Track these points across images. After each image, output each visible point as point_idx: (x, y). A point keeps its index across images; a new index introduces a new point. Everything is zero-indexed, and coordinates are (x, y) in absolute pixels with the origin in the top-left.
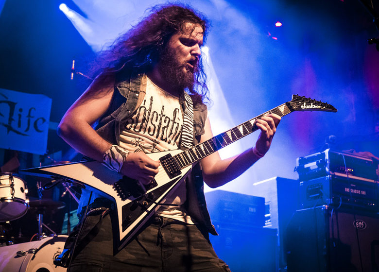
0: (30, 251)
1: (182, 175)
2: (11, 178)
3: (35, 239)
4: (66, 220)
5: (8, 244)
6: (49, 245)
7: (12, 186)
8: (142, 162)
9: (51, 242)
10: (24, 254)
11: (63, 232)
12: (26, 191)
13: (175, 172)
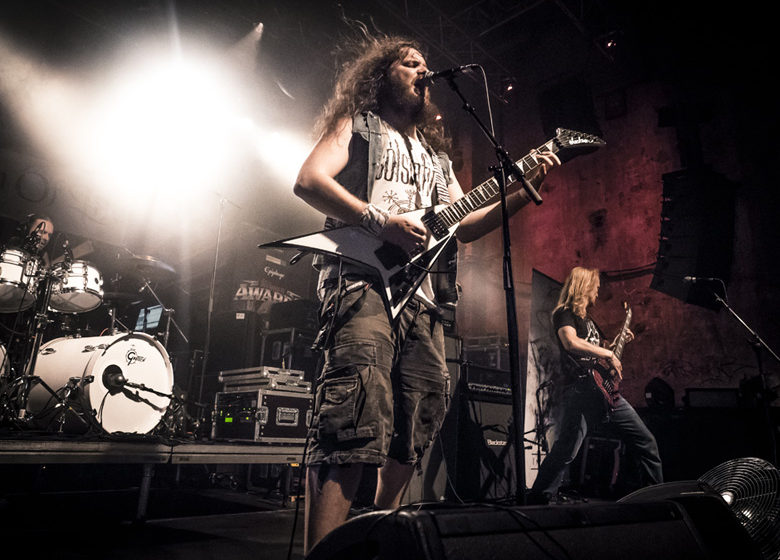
0: (101, 347)
1: (450, 234)
2: (85, 267)
3: (106, 334)
4: (142, 315)
5: (75, 337)
6: (123, 341)
7: (85, 275)
8: (408, 225)
9: (126, 339)
10: (93, 349)
11: (137, 328)
12: (101, 282)
13: (443, 232)
